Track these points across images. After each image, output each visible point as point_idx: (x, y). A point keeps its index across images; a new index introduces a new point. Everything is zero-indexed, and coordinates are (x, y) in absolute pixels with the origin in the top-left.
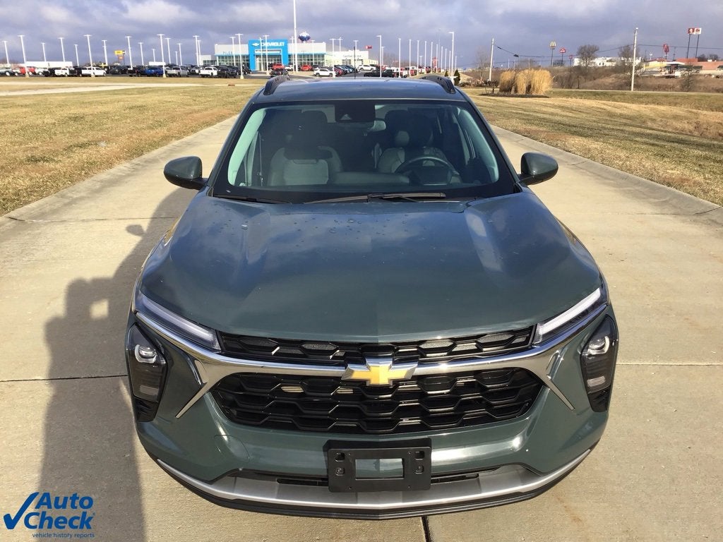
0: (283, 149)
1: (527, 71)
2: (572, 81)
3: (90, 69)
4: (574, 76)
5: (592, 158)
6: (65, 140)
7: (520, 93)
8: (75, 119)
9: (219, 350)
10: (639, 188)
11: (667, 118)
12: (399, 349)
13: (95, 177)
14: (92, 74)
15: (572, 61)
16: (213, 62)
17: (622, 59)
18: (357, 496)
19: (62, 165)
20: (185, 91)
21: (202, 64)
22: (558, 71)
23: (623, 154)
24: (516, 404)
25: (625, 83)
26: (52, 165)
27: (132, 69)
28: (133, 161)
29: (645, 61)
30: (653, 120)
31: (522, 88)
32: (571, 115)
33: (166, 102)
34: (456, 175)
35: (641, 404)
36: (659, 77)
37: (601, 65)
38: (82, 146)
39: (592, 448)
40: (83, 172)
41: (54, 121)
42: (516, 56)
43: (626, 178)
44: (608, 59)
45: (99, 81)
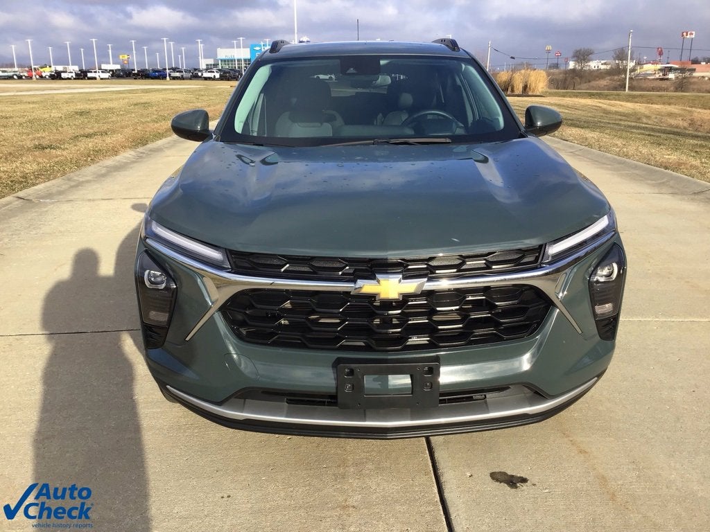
0: (287, 113)
1: (523, 71)
2: (568, 83)
3: (96, 72)
4: (569, 79)
5: (590, 146)
6: (70, 131)
7: (517, 92)
8: (82, 113)
9: (229, 268)
10: (637, 172)
11: (662, 116)
12: (408, 265)
13: (101, 163)
14: (98, 77)
15: (567, 64)
16: (215, 65)
17: (617, 62)
18: (365, 415)
19: (69, 152)
20: (188, 91)
21: (205, 67)
22: (553, 74)
23: (619, 142)
24: (524, 323)
25: (620, 85)
26: (59, 152)
27: (136, 72)
28: (138, 150)
29: (639, 63)
30: (648, 117)
31: (519, 88)
32: (567, 111)
33: (170, 99)
34: (460, 127)
35: (644, 354)
36: (653, 79)
37: (596, 68)
38: (88, 136)
39: (599, 376)
40: (89, 159)
41: (60, 115)
42: (512, 58)
43: (624, 163)
44: (603, 62)
45: (104, 83)
